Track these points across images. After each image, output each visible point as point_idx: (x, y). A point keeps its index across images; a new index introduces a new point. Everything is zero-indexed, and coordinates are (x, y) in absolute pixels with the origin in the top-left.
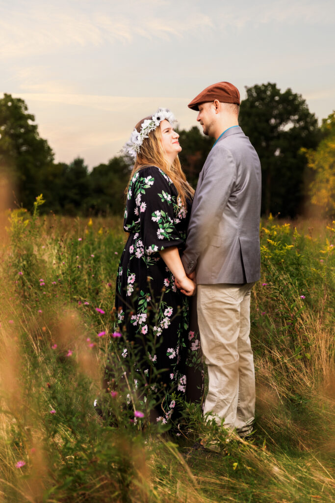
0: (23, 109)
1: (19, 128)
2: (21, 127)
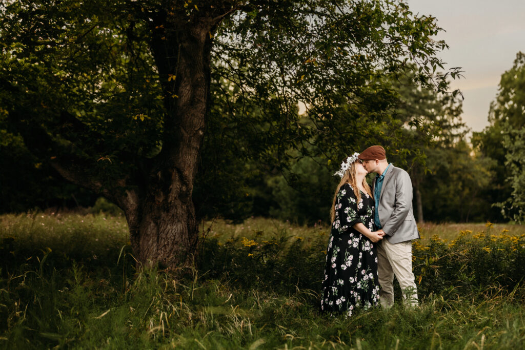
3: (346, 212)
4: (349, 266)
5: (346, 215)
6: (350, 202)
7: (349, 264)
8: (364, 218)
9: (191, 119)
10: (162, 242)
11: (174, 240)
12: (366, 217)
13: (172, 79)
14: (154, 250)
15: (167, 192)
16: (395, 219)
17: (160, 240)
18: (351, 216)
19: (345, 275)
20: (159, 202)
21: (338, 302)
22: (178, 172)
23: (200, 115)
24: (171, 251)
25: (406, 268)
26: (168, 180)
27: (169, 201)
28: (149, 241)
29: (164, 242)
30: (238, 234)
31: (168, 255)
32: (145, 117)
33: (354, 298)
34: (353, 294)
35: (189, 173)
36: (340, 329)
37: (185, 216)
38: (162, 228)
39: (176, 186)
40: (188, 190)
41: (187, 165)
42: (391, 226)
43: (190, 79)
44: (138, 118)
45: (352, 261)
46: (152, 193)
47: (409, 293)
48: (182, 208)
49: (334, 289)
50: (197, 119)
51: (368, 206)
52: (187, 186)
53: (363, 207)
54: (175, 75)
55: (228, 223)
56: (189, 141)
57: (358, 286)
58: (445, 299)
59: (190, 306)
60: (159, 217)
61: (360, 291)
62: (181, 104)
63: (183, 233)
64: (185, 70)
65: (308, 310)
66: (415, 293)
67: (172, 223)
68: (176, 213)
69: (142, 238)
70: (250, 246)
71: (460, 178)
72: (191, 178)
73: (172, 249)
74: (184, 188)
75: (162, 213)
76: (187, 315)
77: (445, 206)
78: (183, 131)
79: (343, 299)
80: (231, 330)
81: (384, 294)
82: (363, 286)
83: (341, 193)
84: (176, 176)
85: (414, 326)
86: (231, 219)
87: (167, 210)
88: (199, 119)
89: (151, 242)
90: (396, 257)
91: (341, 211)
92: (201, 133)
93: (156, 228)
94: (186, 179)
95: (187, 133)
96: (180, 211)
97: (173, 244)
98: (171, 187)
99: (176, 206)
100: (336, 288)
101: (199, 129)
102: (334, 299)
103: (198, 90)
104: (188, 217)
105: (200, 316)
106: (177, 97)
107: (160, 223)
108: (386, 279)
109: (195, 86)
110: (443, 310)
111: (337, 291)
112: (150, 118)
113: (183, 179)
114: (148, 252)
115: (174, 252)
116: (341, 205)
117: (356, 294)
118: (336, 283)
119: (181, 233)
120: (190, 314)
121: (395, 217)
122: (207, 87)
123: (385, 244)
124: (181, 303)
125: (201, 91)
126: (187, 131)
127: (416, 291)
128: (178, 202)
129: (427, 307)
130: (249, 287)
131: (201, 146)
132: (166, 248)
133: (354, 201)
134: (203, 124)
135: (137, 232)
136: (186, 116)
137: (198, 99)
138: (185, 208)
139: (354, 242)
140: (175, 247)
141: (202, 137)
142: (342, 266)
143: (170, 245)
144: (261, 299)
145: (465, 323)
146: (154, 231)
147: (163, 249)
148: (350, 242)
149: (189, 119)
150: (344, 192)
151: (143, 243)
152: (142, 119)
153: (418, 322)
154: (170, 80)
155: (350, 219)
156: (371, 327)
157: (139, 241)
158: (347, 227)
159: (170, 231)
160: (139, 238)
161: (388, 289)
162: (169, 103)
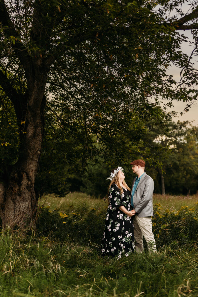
3: (114, 200)
4: (118, 229)
5: (115, 202)
6: (116, 194)
7: (118, 228)
8: (125, 203)
9: (33, 145)
10: (17, 212)
11: (24, 211)
12: (126, 202)
13: (23, 123)
14: (13, 217)
15: (20, 184)
16: (141, 204)
17: (16, 211)
18: (117, 202)
19: (116, 235)
20: (15, 190)
21: (112, 250)
22: (26, 174)
23: (39, 142)
24: (22, 218)
25: (148, 231)
26: (20, 178)
27: (21, 190)
28: (10, 212)
29: (18, 213)
30: (61, 204)
31: (20, 220)
32: (8, 144)
33: (121, 247)
34: (121, 245)
35: (32, 174)
36: (112, 269)
37: (30, 198)
38: (17, 205)
39: (25, 182)
40: (32, 184)
41: (31, 170)
42: (139, 208)
43: (33, 123)
44: (4, 145)
45: (120, 227)
46: (12, 186)
47: (151, 244)
48: (28, 193)
49: (110, 243)
50: (37, 145)
51: (127, 195)
52: (31, 182)
53: (124, 196)
54: (24, 121)
55: (56, 197)
56: (33, 157)
57: (123, 240)
58: (171, 249)
59: (28, 256)
60: (16, 199)
61: (124, 243)
62: (28, 137)
63: (29, 208)
64: (31, 118)
65: (96, 254)
66: (154, 244)
67: (23, 202)
68: (25, 196)
69: (6, 210)
70: (64, 217)
71: (185, 169)
72: (33, 177)
73: (22, 216)
74: (29, 183)
75: (17, 197)
76: (26, 261)
77: (177, 184)
78: (29, 151)
79: (115, 248)
80: (50, 270)
81: (138, 245)
82: (126, 240)
83: (111, 189)
84: (25, 176)
85: (154, 266)
86: (58, 194)
87: (20, 195)
88: (38, 145)
89: (11, 213)
90: (143, 224)
91: (112, 199)
92: (39, 152)
93: (13, 205)
94: (31, 178)
95: (31, 152)
96: (27, 195)
97: (23, 214)
98: (22, 182)
99: (25, 193)
100: (111, 243)
101: (38, 150)
102: (110, 248)
103: (37, 129)
104: (32, 199)
105: (34, 261)
106: (26, 133)
107: (16, 202)
108: (138, 236)
109: (36, 127)
110: (170, 255)
111: (112, 244)
112: (10, 145)
113: (29, 178)
114: (9, 218)
115: (24, 218)
116: (111, 196)
117: (122, 245)
118: (111, 239)
119: (27, 207)
120: (28, 260)
121: (141, 203)
122: (43, 127)
123: (136, 217)
124: (23, 254)
125: (39, 129)
126: (31, 151)
127: (155, 243)
128: (26, 191)
129: (161, 254)
130: (63, 240)
131: (39, 159)
132: (19, 216)
133: (119, 193)
134: (40, 147)
135: (3, 207)
136: (31, 143)
137: (37, 134)
138: (30, 193)
139: (120, 216)
140: (24, 215)
141: (40, 155)
142: (114, 230)
143: (21, 214)
144: (70, 247)
145: (182, 264)
146: (13, 207)
147: (17, 216)
148: (118, 216)
149: (32, 145)
150: (113, 189)
151: (6, 213)
152: (6, 145)
153: (156, 263)
154: (22, 123)
155: (117, 204)
156: (130, 265)
157: (4, 212)
158: (115, 208)
159: (21, 207)
160: (4, 210)
161: (140, 242)
162: (22, 136)
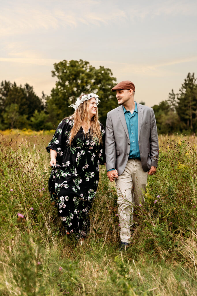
0: (110, 75)
1: (108, 86)
2: (109, 85)
